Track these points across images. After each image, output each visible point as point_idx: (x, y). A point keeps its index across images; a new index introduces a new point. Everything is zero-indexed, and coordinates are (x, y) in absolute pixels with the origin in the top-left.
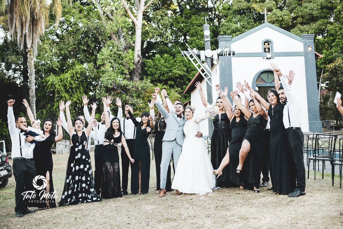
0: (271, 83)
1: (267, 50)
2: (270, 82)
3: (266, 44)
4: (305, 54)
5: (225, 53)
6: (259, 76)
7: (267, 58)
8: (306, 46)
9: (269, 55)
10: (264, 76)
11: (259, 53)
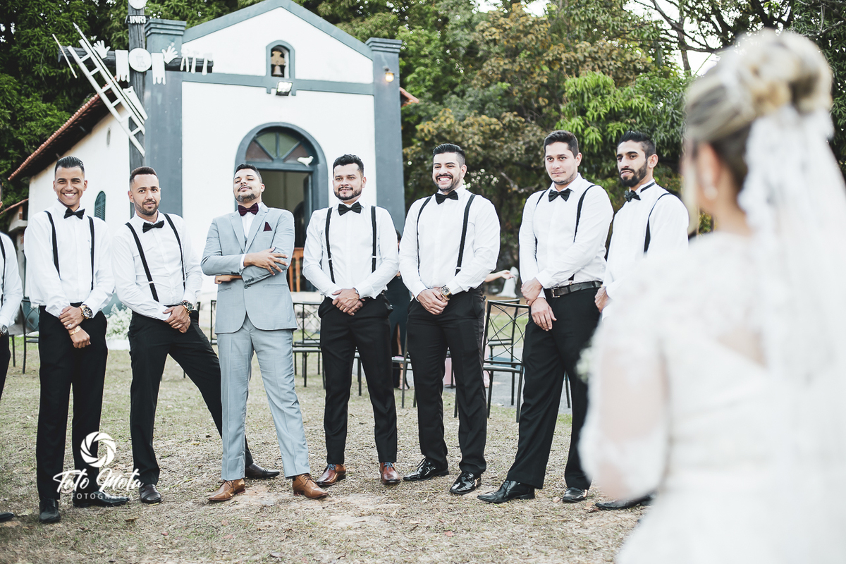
0: (284, 160)
1: (278, 71)
2: (283, 157)
3: (277, 54)
4: (377, 91)
5: (185, 62)
6: (254, 141)
7: (279, 94)
8: (379, 69)
9: (284, 86)
10: (267, 142)
11: (256, 76)
